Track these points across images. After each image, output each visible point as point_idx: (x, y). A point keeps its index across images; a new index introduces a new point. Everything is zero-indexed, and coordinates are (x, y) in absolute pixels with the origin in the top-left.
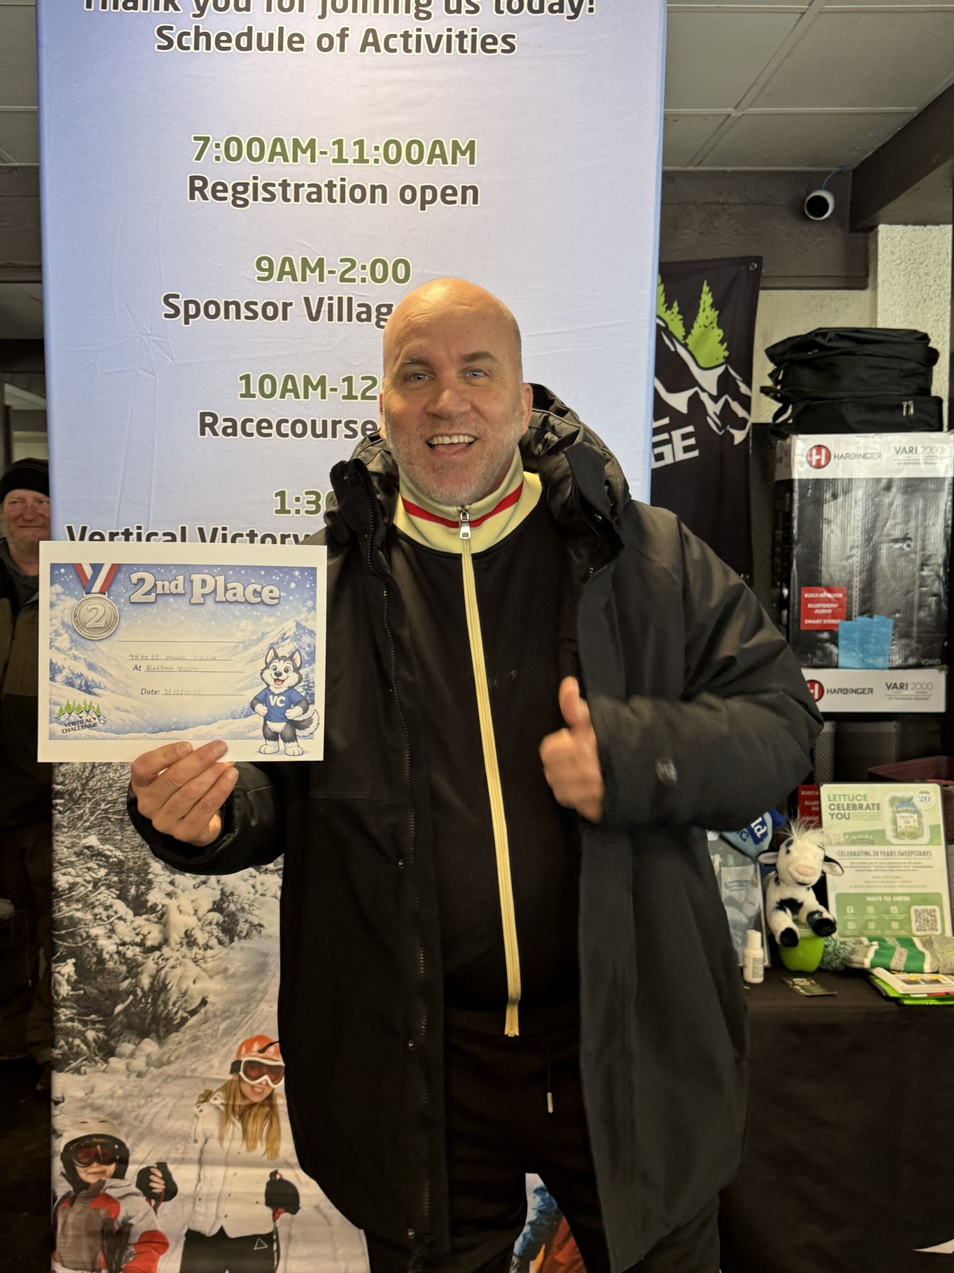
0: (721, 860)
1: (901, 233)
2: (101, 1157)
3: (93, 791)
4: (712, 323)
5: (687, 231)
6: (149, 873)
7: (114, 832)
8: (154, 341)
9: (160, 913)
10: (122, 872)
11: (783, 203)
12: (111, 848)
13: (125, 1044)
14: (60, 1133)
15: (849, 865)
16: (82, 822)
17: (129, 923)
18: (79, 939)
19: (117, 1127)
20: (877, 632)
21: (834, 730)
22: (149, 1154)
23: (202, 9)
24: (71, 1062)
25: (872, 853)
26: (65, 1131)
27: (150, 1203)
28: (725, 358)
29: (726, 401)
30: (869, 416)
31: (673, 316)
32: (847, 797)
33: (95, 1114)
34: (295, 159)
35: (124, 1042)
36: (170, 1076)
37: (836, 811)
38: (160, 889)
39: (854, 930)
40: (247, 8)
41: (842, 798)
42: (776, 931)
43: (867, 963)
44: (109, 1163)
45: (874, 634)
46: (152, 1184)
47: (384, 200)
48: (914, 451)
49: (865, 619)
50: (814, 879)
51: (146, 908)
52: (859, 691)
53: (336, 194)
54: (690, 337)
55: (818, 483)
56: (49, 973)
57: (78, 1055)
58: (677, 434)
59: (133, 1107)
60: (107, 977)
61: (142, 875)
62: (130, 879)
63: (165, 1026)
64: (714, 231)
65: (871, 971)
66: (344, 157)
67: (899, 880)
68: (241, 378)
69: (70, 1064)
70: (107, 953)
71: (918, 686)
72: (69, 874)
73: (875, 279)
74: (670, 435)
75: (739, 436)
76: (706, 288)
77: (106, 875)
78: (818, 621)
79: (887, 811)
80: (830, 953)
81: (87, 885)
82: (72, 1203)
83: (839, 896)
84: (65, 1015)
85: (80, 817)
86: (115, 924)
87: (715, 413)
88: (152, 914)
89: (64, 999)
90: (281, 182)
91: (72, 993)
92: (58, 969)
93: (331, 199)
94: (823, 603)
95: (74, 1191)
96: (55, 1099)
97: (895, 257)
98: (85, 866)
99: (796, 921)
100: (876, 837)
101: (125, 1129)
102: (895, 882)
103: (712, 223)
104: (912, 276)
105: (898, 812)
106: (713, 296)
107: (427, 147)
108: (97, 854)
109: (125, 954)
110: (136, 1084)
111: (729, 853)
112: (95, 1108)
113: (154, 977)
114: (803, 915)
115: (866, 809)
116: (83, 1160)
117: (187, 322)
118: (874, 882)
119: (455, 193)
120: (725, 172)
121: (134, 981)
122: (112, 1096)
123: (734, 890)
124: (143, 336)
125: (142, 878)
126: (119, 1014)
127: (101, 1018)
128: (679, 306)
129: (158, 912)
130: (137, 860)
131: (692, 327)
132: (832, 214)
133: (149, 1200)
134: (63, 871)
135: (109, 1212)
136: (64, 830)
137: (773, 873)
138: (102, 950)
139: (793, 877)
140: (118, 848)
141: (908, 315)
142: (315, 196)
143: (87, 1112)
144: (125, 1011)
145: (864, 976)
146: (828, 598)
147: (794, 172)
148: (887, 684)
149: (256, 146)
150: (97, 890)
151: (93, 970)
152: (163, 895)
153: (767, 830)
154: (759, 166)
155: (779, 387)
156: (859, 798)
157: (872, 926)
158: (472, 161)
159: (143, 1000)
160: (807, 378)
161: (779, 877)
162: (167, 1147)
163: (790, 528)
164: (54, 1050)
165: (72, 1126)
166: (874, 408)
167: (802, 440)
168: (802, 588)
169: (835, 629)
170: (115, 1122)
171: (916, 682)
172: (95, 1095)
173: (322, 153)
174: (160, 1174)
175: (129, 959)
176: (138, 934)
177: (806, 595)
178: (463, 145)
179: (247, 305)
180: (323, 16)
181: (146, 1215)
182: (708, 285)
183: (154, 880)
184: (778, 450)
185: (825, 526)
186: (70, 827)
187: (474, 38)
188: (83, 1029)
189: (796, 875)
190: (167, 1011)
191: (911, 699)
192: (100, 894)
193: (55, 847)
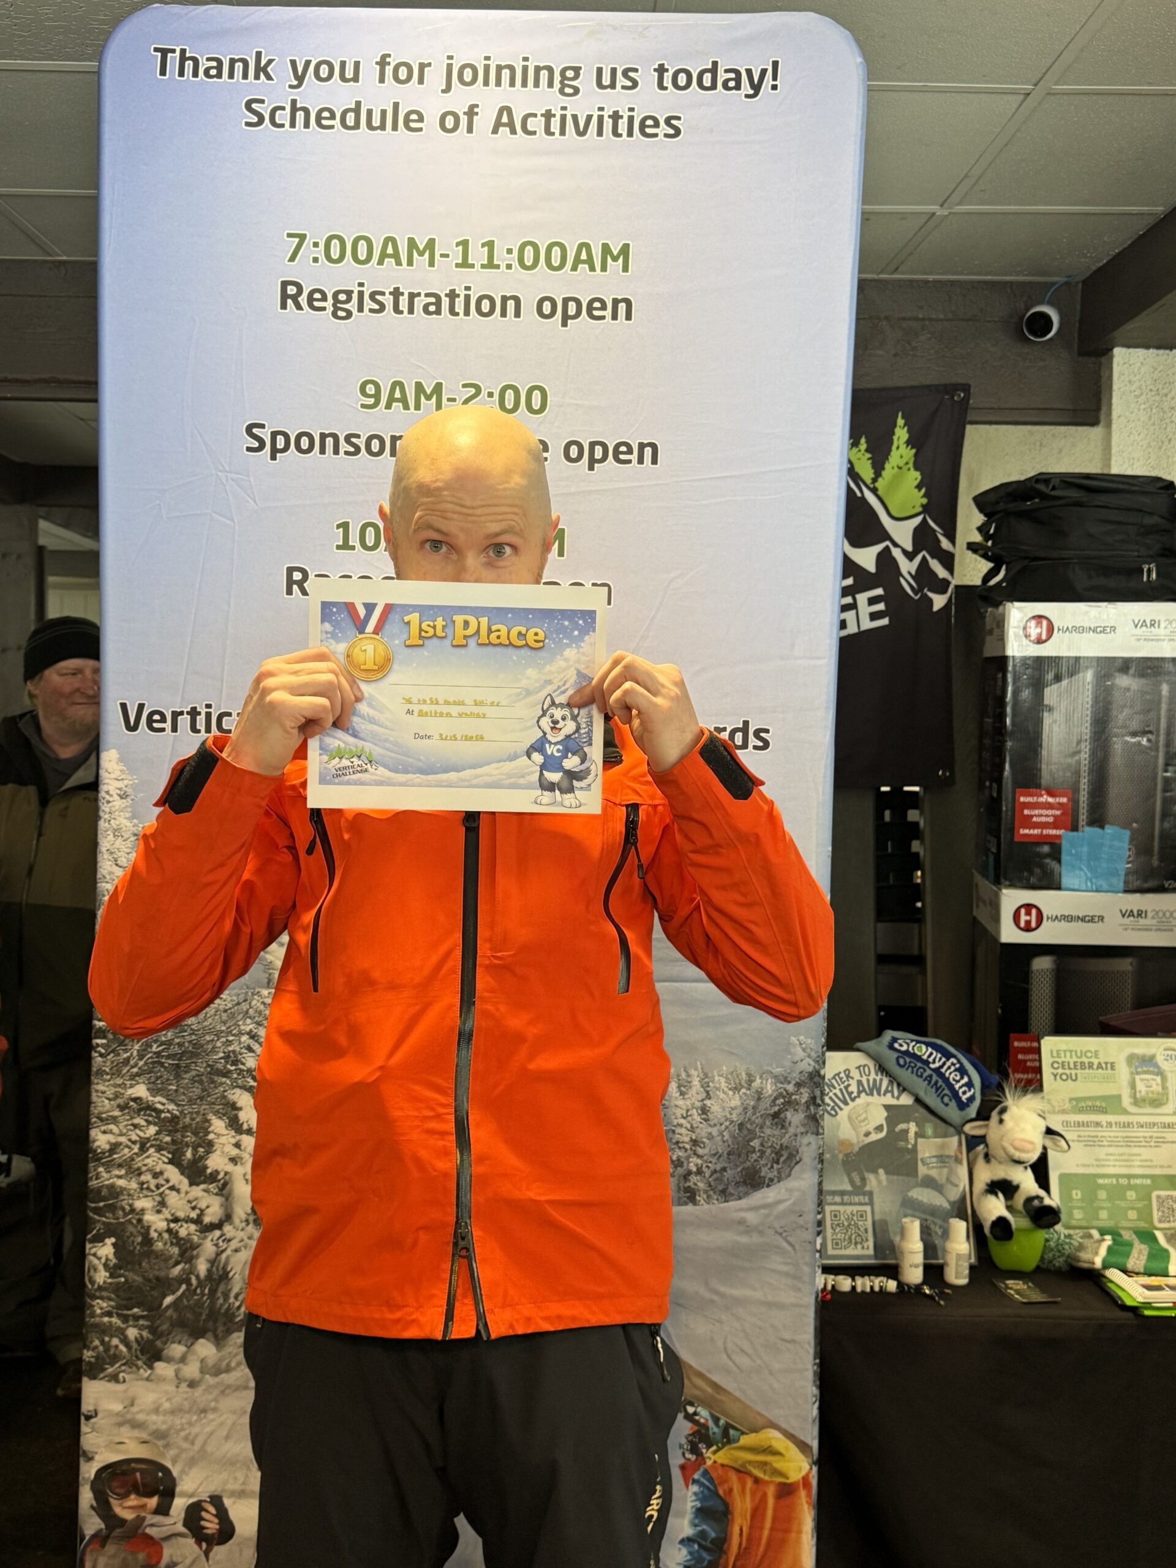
0: (917, 1130)
1: (1141, 359)
2: (141, 1488)
4: (907, 463)
5: (879, 352)
6: (209, 1133)
7: (168, 1080)
8: (232, 480)
9: (222, 1182)
10: (177, 1131)
11: (996, 319)
12: (164, 1100)
13: (175, 1346)
14: (90, 1456)
15: (1075, 1138)
16: (128, 1068)
17: (183, 1195)
18: (121, 1213)
19: (162, 1449)
20: (1111, 847)
21: (1054, 967)
22: (200, 1485)
23: (300, 79)
24: (107, 1366)
25: (1105, 1124)
26: (96, 1453)
27: (201, 1548)
28: (923, 506)
29: (924, 558)
30: (1102, 581)
31: (860, 455)
32: (1073, 1053)
33: (136, 1433)
34: (410, 263)
35: (174, 1342)
36: (229, 1387)
37: (1060, 1071)
38: (223, 1153)
39: (1079, 1220)
40: (356, 79)
41: (1068, 1054)
42: (985, 1220)
43: (1098, 1262)
44: (150, 1495)
45: (1106, 849)
46: (203, 1523)
47: (517, 314)
48: (1156, 625)
49: (1095, 831)
50: (1034, 1157)
51: (205, 1176)
52: (1087, 919)
53: (459, 306)
54: (880, 479)
55: (1040, 662)
56: (82, 1255)
57: (115, 1358)
58: (862, 598)
59: (182, 1425)
60: (154, 1261)
61: (201, 1134)
62: (187, 1139)
63: (225, 1324)
64: (911, 353)
65: (1102, 1272)
66: (470, 262)
67: (1138, 1158)
68: (338, 526)
69: (106, 1369)
70: (156, 1231)
71: (1161, 914)
72: (111, 1132)
73: (1109, 414)
74: (855, 599)
75: (939, 601)
76: (900, 422)
77: (155, 1135)
78: (1036, 832)
79: (1123, 1071)
80: (1052, 1250)
81: (133, 1146)
82: (103, 1546)
83: (1063, 1178)
84: (101, 1308)
85: (127, 1060)
86: (166, 1195)
87: (909, 573)
88: (211, 1183)
89: (100, 1288)
90: (392, 290)
91: (110, 1281)
93: (453, 312)
94: (1042, 809)
95: (106, 1529)
96: (86, 1413)
97: (1133, 388)
98: (130, 1122)
99: (1009, 1208)
100: (1109, 1104)
101: (172, 1452)
102: (1133, 1161)
103: (909, 343)
104: (1154, 411)
105: (1138, 1073)
106: (909, 431)
107: (571, 252)
108: (144, 1108)
109: (177, 1232)
110: (185, 1396)
111: (929, 1121)
112: (136, 1425)
113: (213, 1262)
114: (1019, 1200)
115: (1098, 1068)
116: (118, 1491)
117: (273, 458)
118: (1107, 1160)
119: (604, 307)
120: (927, 282)
121: (187, 1266)
122: (157, 1411)
123: (933, 1167)
124: (220, 474)
125: (200, 1138)
126: (168, 1307)
127: (145, 1313)
128: (867, 442)
129: (219, 1181)
130: (194, 1116)
131: (883, 469)
132: (1057, 334)
133: (199, 1543)
134: (103, 1128)
135: (149, 1556)
136: (105, 1077)
137: (981, 1147)
138: (149, 1227)
139: (1007, 1153)
140: (172, 1101)
141: (1149, 458)
142: (434, 308)
143: (123, 1429)
144: (174, 1304)
145: (1094, 1278)
146: (1049, 803)
147: (1011, 283)
148: (1121, 911)
149: (362, 247)
150: (145, 1152)
151: (137, 1252)
152: (226, 1160)
153: (974, 1093)
154: (967, 274)
155: (990, 543)
156: (1089, 1054)
157: (1103, 1215)
158: (625, 269)
159: (199, 1291)
160: (1024, 530)
161: (990, 1153)
162: (224, 1475)
163: (1002, 716)
164: (85, 1351)
165: (106, 1447)
166: (1106, 571)
167: (1018, 608)
168: (1017, 790)
169: (1058, 841)
170: (160, 1443)
171: (1157, 909)
172: (135, 1409)
173: (442, 256)
174: (213, 1510)
175: (182, 1239)
176: (193, 1208)
177: (1022, 799)
178: (615, 249)
179: (348, 439)
180: (448, 89)
181: (194, 1561)
182: (903, 417)
183: (216, 1141)
184: (988, 620)
185: (1046, 714)
186: (113, 1074)
187: (631, 119)
188: (122, 1326)
189: (1012, 1151)
190: (227, 1305)
191: (1151, 930)
192: (148, 1157)
193: (94, 1098)
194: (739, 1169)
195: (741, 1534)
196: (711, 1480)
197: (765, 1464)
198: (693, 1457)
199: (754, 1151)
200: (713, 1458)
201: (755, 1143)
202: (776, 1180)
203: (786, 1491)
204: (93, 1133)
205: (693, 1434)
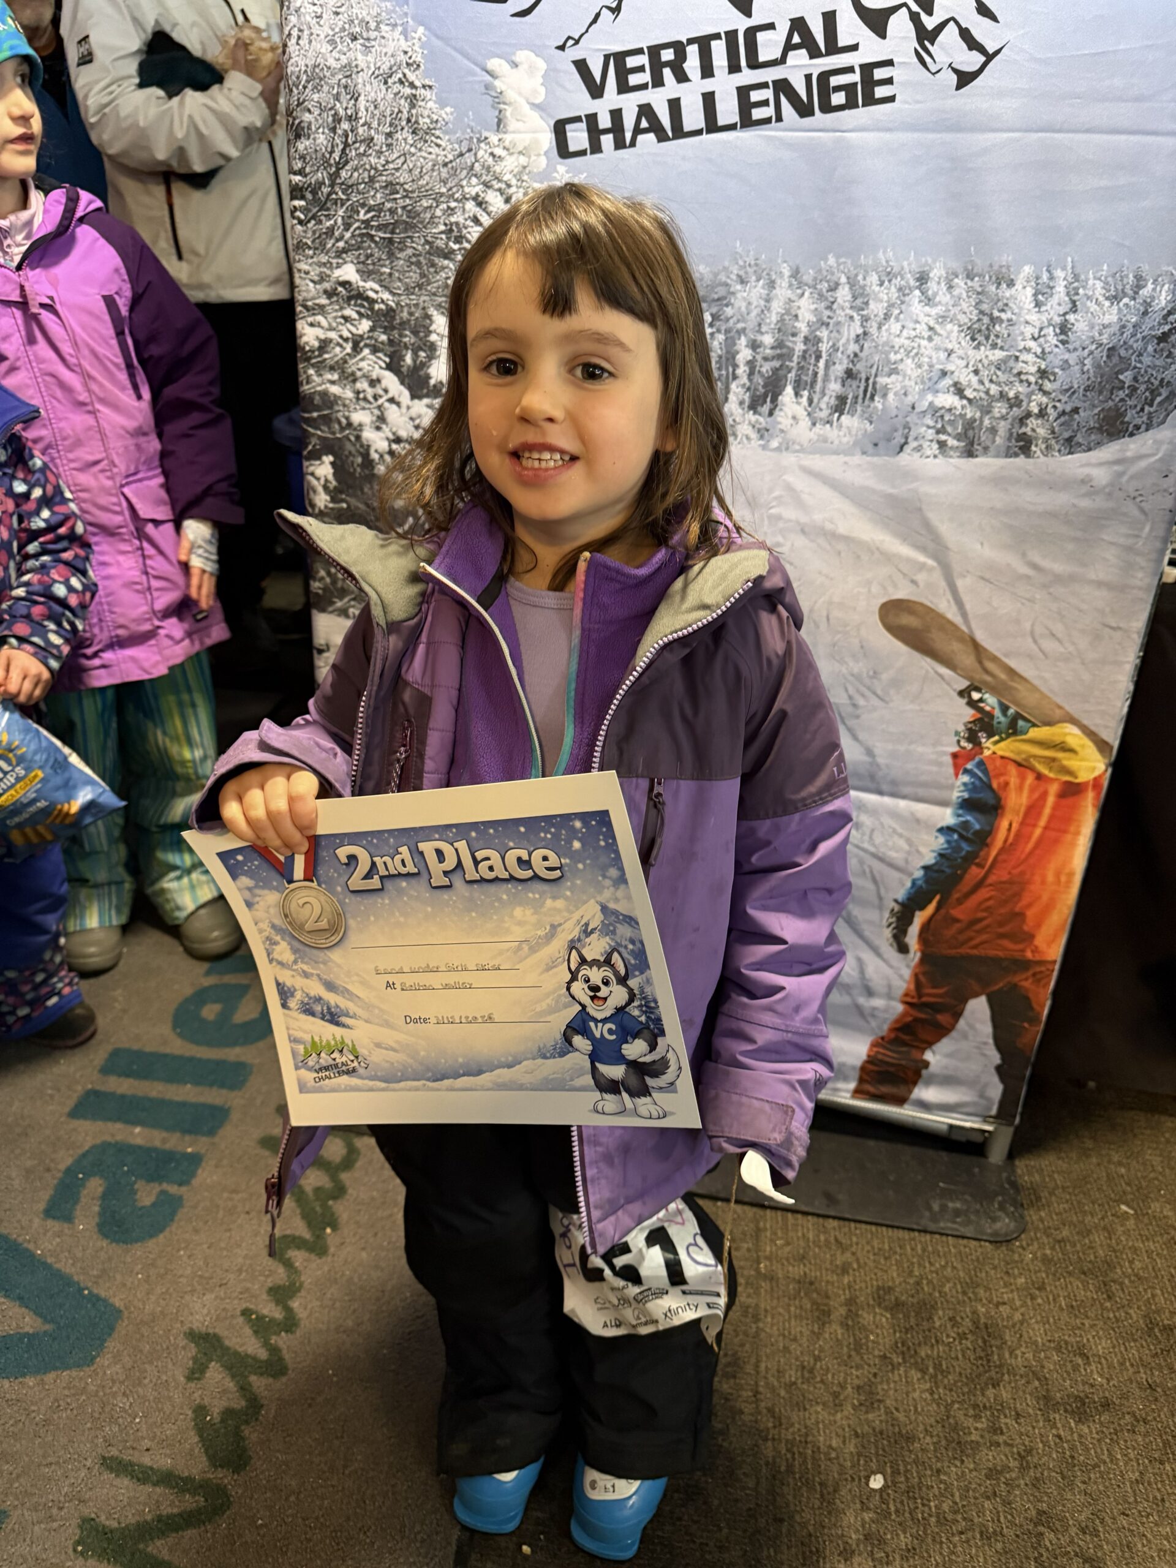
3: (348, 188)
7: (380, 259)
10: (393, 328)
12: (377, 287)
16: (332, 241)
17: (404, 410)
18: (337, 426)
24: (335, 600)
51: (429, 388)
57: (342, 592)
62: (406, 340)
69: (334, 603)
70: (376, 451)
72: (319, 325)
77: (369, 331)
81: (345, 344)
85: (330, 231)
86: (385, 409)
91: (331, 505)
92: (311, 469)
96: (317, 646)
98: (339, 313)
108: (356, 296)
134: (310, 319)
138: (369, 446)
140: (386, 288)
150: (359, 353)
151: (358, 475)
164: (313, 582)
186: (317, 249)
192: (362, 359)
194: (1096, 411)
195: (1009, 830)
196: (985, 772)
197: (1054, 760)
198: (969, 746)
199: (1122, 388)
200: (993, 748)
201: (1127, 377)
202: (1143, 427)
203: (1072, 790)
204: (302, 326)
205: (973, 722)
